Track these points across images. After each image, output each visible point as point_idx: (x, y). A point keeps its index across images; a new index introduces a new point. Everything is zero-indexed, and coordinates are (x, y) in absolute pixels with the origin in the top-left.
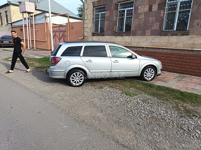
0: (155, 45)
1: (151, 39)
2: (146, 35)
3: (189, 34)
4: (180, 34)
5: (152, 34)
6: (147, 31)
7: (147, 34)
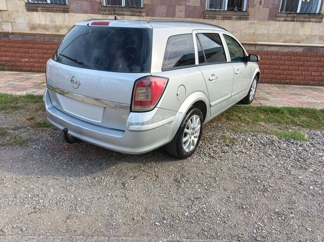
2: (177, 15)
3: (248, 18)
4: (235, 17)
5: (188, 14)
6: (178, 8)
7: (178, 13)
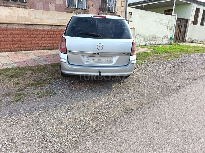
0: (63, 22)
1: (57, 15)
2: (50, 10)
3: (88, 13)
5: (57, 9)
6: (50, 5)
